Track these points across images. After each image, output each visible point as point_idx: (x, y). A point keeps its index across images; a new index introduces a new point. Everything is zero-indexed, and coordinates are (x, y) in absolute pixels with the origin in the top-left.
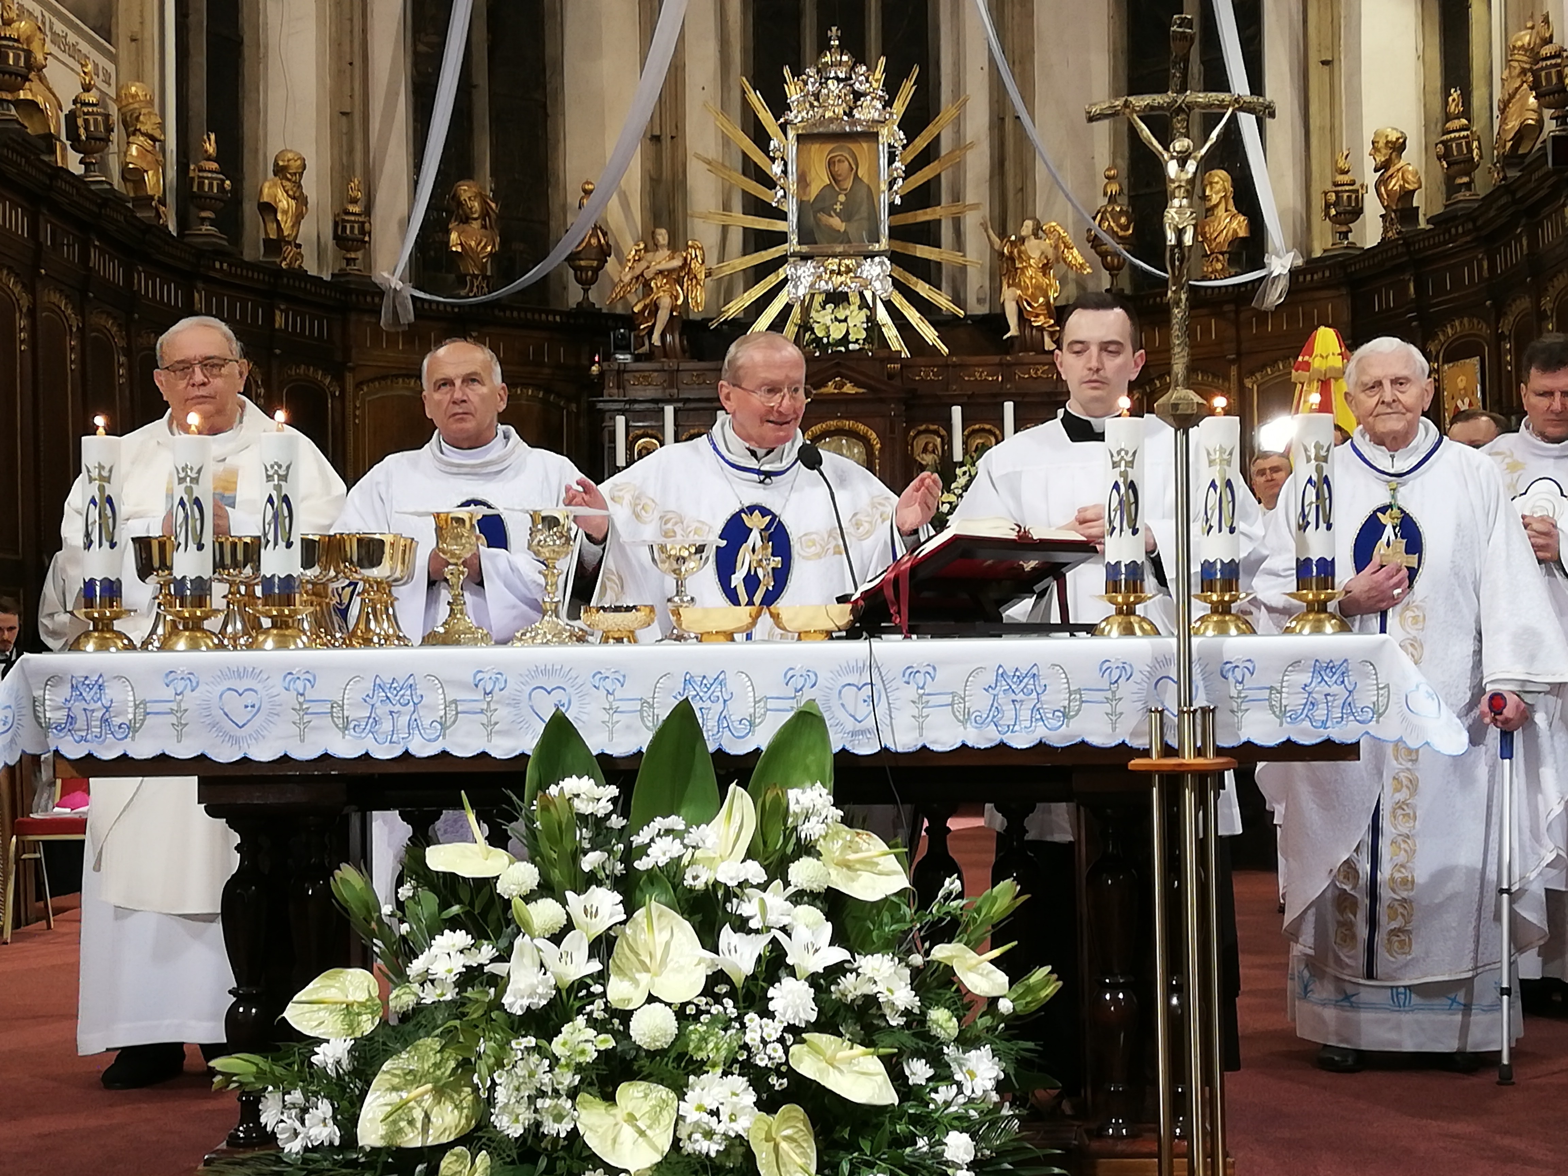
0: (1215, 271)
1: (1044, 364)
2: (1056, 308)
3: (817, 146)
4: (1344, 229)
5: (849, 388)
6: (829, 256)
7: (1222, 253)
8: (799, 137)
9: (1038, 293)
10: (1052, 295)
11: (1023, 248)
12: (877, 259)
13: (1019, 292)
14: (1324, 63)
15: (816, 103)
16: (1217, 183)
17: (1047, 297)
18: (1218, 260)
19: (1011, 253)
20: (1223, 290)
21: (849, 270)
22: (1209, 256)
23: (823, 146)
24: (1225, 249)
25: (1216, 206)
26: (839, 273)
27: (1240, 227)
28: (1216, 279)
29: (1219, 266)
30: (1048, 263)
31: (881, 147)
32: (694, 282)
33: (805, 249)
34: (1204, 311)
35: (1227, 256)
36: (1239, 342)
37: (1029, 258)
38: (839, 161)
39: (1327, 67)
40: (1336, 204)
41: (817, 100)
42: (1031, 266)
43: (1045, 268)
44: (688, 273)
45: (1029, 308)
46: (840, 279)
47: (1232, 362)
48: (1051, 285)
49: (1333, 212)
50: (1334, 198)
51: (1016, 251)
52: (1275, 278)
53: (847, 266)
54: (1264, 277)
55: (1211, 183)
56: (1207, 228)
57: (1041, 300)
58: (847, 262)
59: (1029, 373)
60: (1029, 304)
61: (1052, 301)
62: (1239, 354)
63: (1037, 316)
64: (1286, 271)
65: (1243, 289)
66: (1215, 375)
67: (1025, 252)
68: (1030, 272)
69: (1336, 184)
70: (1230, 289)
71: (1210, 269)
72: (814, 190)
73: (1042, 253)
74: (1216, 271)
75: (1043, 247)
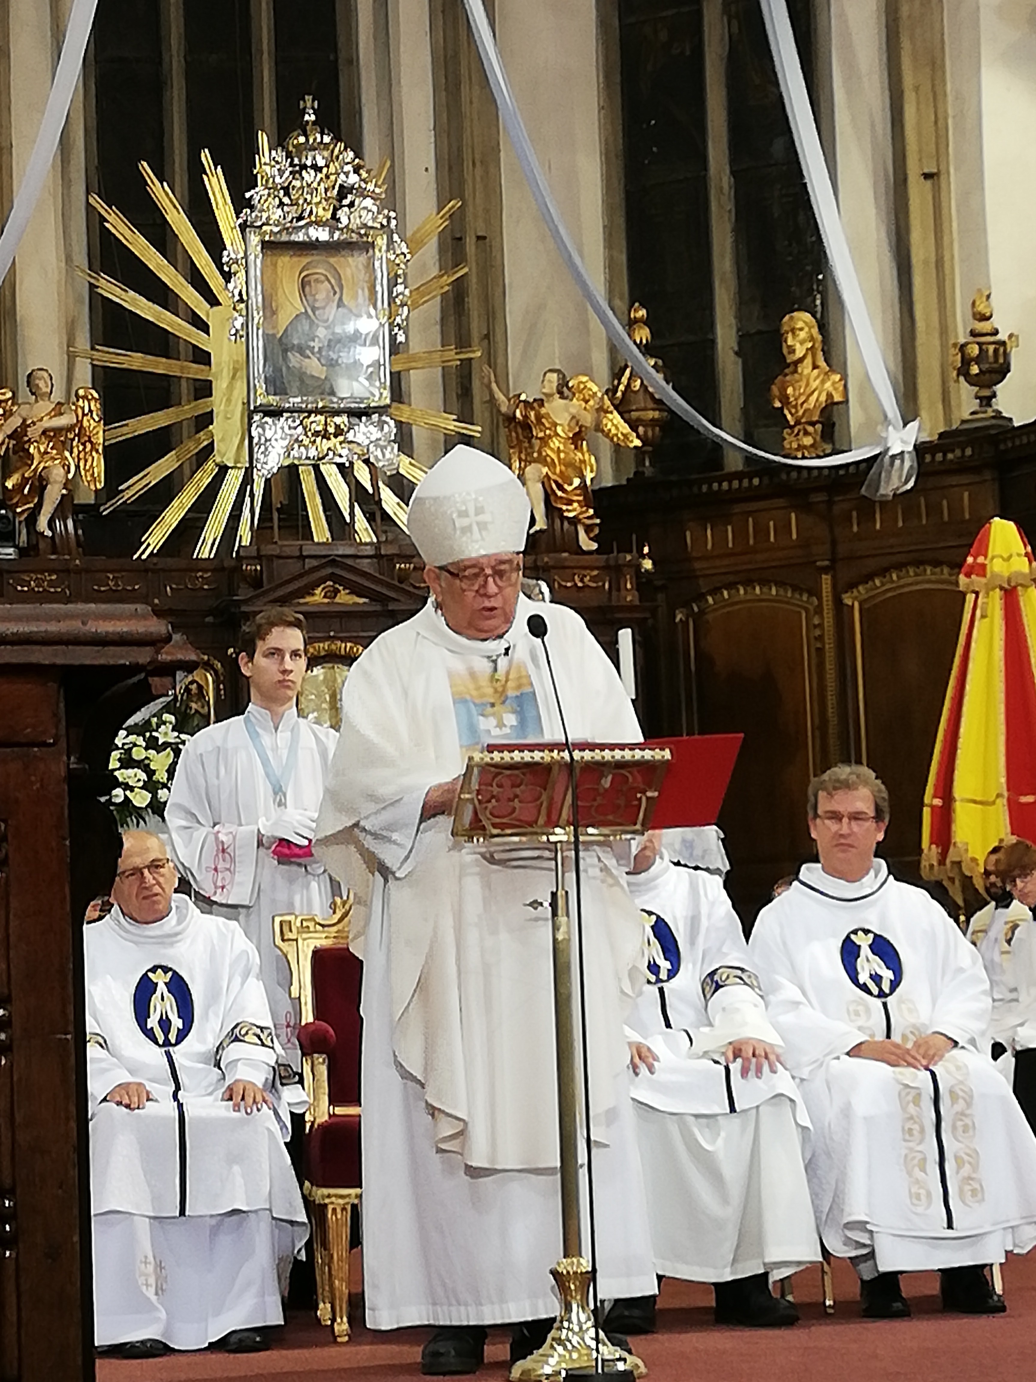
0: (801, 447)
1: (592, 569)
2: (592, 491)
3: (287, 259)
4: (986, 393)
5: (345, 598)
6: (310, 412)
7: (813, 424)
8: (266, 246)
9: (570, 472)
10: (589, 476)
11: (543, 411)
12: (375, 417)
13: (545, 470)
14: (927, 176)
15: (286, 200)
16: (801, 329)
17: (583, 478)
18: (806, 433)
19: (526, 417)
20: (815, 473)
21: (339, 432)
22: (792, 427)
23: (295, 259)
24: (815, 418)
25: (801, 360)
26: (326, 436)
27: (836, 389)
28: (804, 458)
29: (808, 441)
30: (580, 432)
31: (377, 264)
32: (89, 446)
33: (273, 400)
34: (781, 502)
35: (819, 427)
36: (834, 543)
37: (555, 425)
38: (317, 281)
39: (929, 183)
40: (978, 360)
41: (287, 194)
42: (557, 435)
43: (577, 438)
44: (78, 435)
45: (560, 493)
46: (326, 444)
47: (825, 570)
48: (584, 462)
49: (975, 369)
50: (976, 351)
51: (532, 413)
52: (893, 457)
53: (337, 427)
54: (875, 457)
55: (793, 330)
56: (790, 390)
57: (577, 482)
58: (338, 420)
59: (573, 580)
60: (560, 487)
61: (588, 483)
62: (833, 560)
63: (570, 502)
64: (911, 448)
65: (842, 472)
66: (795, 588)
67: (547, 416)
68: (555, 443)
69: (973, 334)
70: (826, 472)
71: (795, 445)
72: (284, 320)
73: (573, 417)
74: (805, 447)
75: (573, 411)
